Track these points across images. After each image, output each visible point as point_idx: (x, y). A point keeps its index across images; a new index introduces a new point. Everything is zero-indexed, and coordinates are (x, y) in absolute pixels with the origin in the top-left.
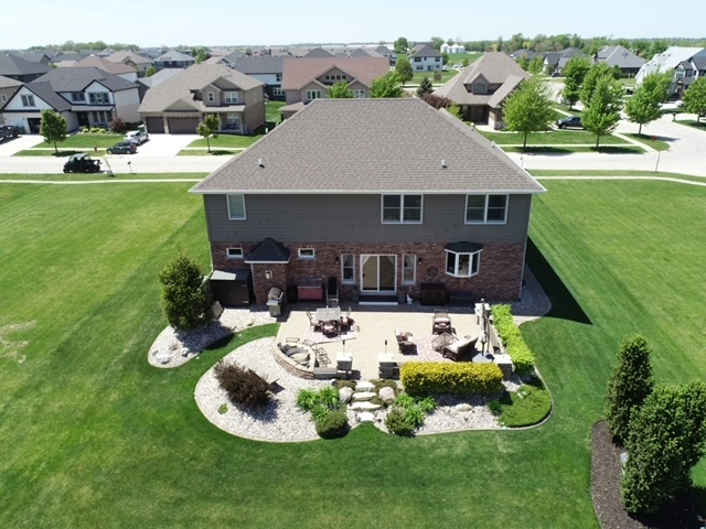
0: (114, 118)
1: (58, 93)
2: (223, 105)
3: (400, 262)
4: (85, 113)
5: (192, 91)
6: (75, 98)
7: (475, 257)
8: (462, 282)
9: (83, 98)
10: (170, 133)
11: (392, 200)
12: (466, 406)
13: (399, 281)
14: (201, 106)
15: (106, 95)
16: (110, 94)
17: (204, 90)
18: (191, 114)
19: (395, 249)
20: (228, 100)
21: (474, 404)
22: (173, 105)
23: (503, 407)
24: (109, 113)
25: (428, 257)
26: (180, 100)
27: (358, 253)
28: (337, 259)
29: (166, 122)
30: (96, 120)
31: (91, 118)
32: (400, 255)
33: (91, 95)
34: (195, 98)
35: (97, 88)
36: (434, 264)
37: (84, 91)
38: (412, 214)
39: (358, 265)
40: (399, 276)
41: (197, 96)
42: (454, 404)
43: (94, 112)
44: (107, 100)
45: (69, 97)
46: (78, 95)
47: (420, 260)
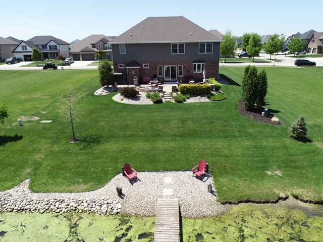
0: (59, 55)
1: (36, 45)
2: (104, 49)
3: (178, 68)
4: (47, 53)
5: (91, 44)
6: (43, 48)
7: (203, 65)
8: (199, 75)
9: (46, 48)
10: (83, 60)
11: (175, 46)
12: (200, 97)
13: (177, 75)
14: (95, 50)
15: (56, 46)
16: (58, 46)
17: (97, 43)
18: (91, 53)
19: (176, 64)
20: (107, 47)
21: (202, 96)
22: (84, 49)
23: (211, 97)
24: (57, 53)
25: (187, 66)
26: (87, 47)
27: (164, 65)
28: (157, 67)
29: (81, 56)
30: (51, 56)
31: (49, 55)
32: (178, 66)
33: (50, 46)
34: (93, 47)
35: (52, 43)
36: (189, 69)
37: (47, 44)
38: (182, 51)
39: (163, 70)
40: (177, 73)
41: (94, 46)
42: (196, 97)
43: (51, 53)
44: (56, 48)
45: (41, 47)
46: (44, 46)
47: (184, 67)
